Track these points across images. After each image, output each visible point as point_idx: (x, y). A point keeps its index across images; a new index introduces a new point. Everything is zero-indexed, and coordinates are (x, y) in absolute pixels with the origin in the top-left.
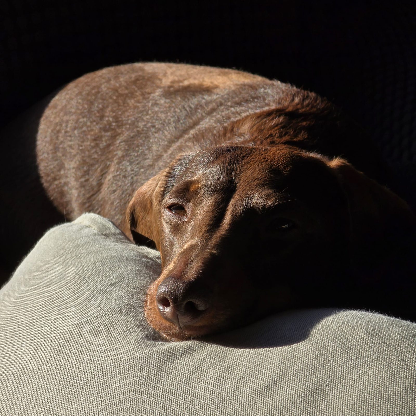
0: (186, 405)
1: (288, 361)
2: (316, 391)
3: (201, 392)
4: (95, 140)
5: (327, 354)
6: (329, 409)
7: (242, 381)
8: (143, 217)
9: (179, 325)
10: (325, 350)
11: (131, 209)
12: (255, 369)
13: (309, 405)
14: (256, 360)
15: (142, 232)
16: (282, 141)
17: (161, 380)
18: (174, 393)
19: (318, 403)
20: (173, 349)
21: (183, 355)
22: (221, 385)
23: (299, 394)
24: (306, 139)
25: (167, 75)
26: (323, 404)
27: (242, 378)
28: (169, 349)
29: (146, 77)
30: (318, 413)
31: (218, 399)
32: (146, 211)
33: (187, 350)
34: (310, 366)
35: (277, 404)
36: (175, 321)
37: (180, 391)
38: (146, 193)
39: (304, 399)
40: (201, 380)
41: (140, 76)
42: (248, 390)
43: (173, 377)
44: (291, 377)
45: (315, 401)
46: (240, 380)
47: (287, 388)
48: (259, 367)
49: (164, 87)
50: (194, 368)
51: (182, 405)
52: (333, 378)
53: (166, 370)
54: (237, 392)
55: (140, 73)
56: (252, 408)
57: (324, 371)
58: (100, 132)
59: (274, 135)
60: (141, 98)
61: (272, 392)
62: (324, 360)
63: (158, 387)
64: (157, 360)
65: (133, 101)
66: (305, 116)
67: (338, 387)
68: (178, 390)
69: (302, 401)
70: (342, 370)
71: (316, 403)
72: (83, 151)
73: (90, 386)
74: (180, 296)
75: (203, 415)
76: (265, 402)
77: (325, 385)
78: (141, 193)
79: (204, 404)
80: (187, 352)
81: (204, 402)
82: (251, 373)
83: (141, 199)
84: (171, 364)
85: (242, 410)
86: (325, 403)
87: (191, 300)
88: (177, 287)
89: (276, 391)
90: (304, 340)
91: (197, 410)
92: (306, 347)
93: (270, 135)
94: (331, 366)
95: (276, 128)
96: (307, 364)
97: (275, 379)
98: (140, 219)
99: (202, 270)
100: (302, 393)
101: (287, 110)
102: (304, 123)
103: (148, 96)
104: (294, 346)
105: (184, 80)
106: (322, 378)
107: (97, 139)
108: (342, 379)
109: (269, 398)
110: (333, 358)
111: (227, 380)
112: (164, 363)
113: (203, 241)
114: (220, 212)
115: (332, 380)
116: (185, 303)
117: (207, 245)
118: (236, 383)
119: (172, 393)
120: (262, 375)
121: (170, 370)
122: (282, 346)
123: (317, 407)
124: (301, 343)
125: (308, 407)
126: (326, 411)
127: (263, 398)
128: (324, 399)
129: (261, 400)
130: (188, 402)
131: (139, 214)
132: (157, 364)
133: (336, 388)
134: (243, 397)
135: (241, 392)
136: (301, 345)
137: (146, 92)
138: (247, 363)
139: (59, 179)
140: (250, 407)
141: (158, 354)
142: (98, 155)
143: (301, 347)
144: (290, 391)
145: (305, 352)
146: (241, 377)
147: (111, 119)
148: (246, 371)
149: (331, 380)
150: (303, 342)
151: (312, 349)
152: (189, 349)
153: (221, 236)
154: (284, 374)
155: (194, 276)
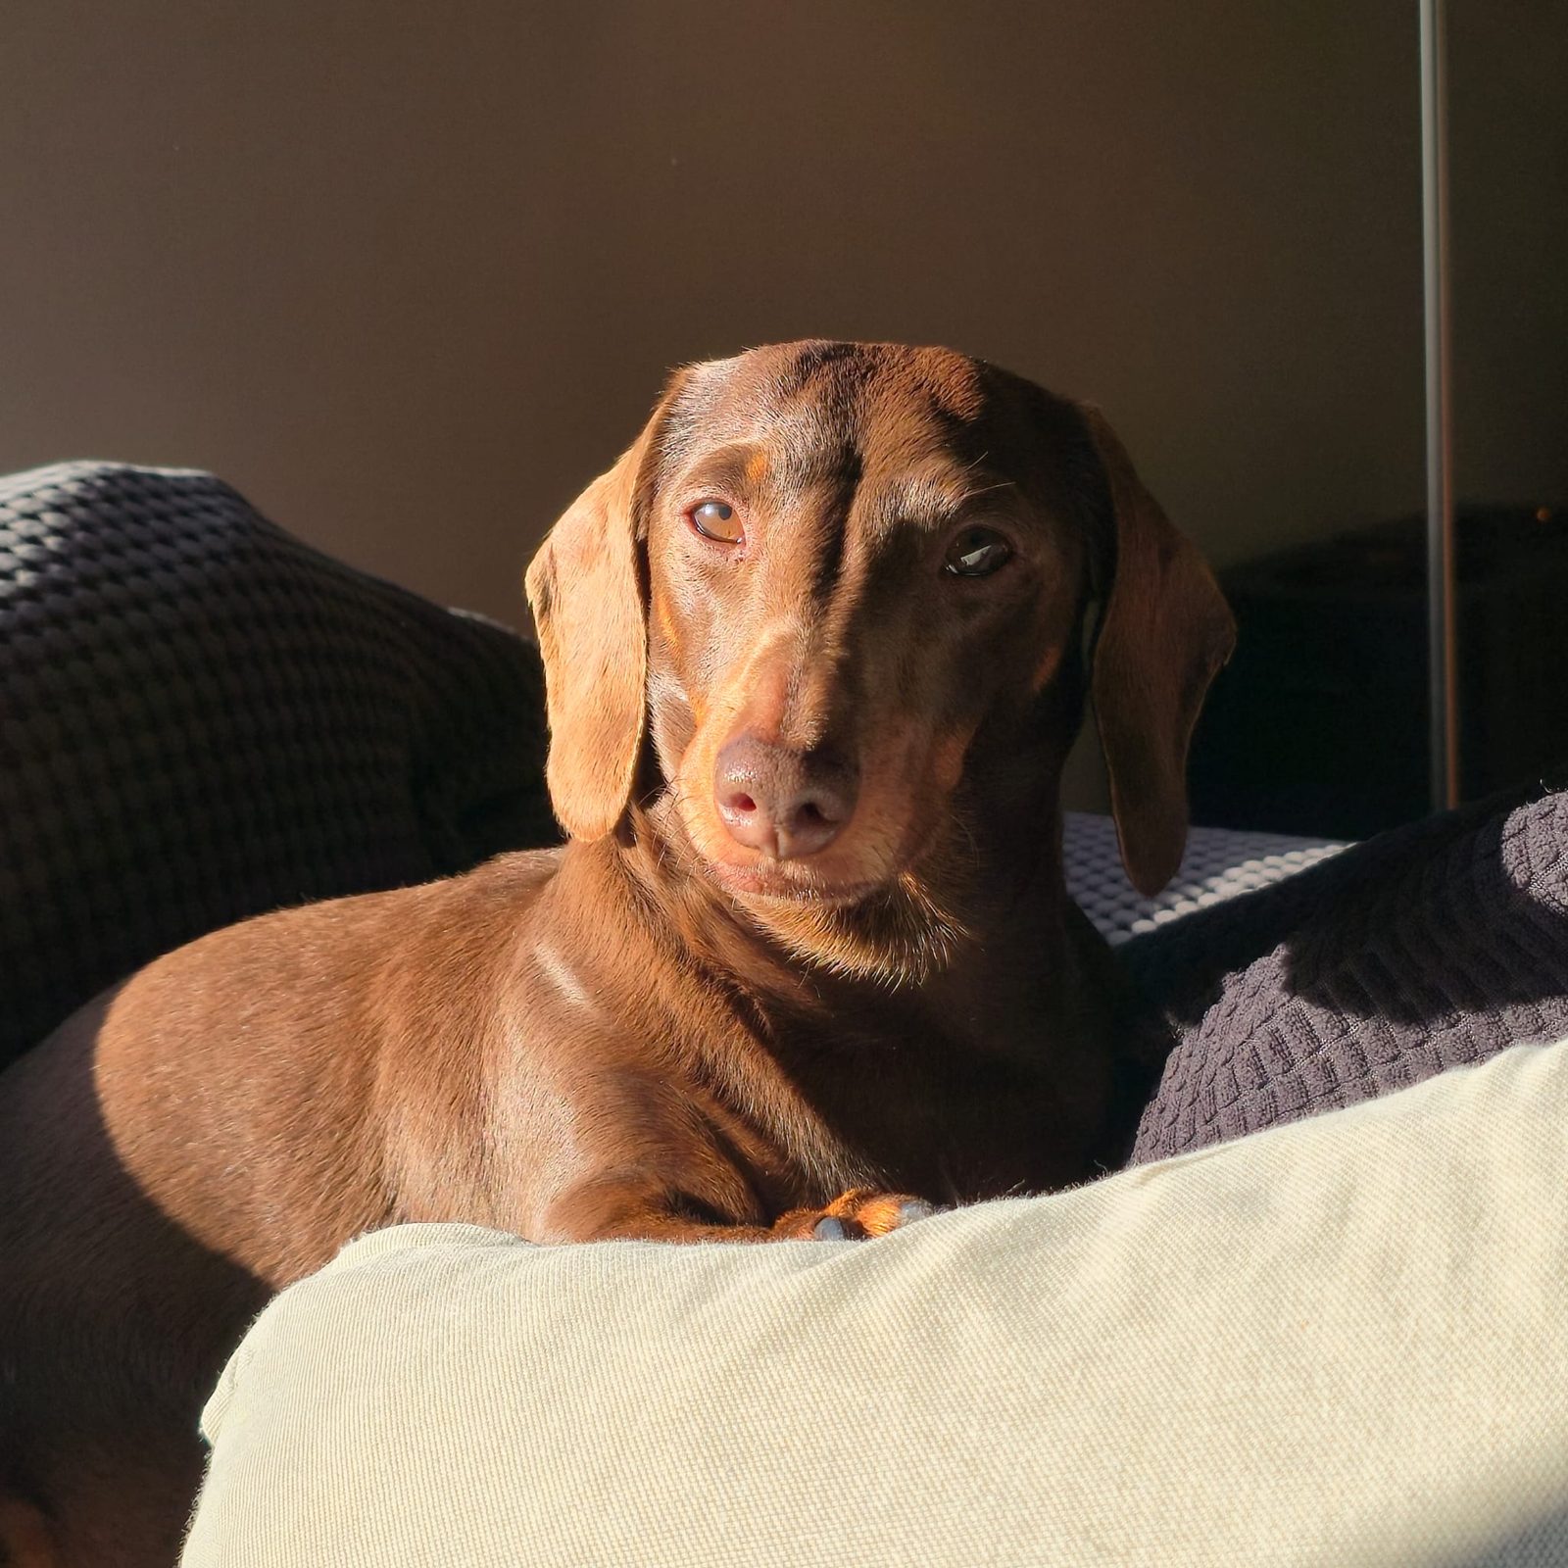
113: (809, 623)
117: (822, 635)
155: (812, 733)
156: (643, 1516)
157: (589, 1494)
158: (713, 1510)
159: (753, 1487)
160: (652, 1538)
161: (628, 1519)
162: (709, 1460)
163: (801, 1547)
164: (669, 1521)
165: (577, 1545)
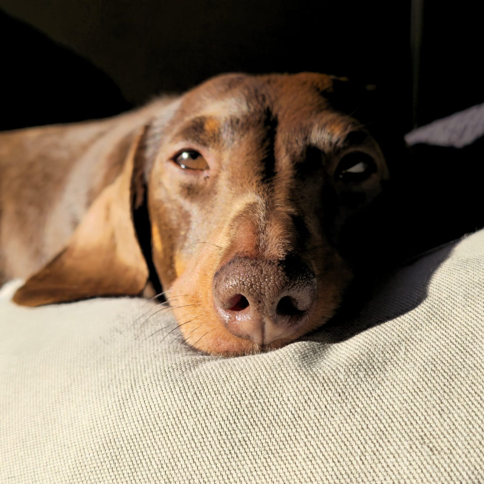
113: (264, 196)
156: (145, 421)
157: (115, 409)
158: (185, 418)
159: (208, 404)
160: (150, 434)
161: (136, 423)
162: (182, 389)
163: (240, 441)
164: (160, 425)
165: (107, 438)
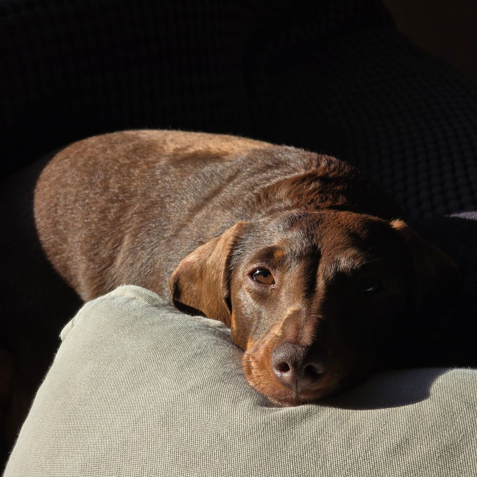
0: (318, 467)
1: (415, 419)
2: (451, 446)
3: (331, 454)
4: (102, 212)
5: (453, 411)
6: (468, 463)
7: (372, 441)
8: (188, 287)
9: (297, 390)
10: (450, 407)
11: (175, 279)
12: (382, 429)
13: (447, 460)
14: (381, 420)
15: (186, 302)
16: (326, 206)
17: (286, 445)
18: (302, 457)
19: (455, 458)
20: (292, 414)
21: (303, 419)
22: (351, 446)
23: (434, 450)
24: (346, 203)
25: (167, 142)
26: (461, 458)
27: (372, 439)
28: (287, 414)
29: (146, 146)
30: (457, 467)
31: (351, 460)
32: (193, 281)
33: (306, 414)
34: (438, 423)
35: (413, 461)
36: (294, 386)
37: (308, 454)
38: (194, 263)
39: (441, 456)
40: (328, 443)
41: (138, 145)
42: (380, 449)
43: (298, 441)
44: (422, 434)
45: (452, 456)
46: (369, 440)
47: (421, 446)
48: (386, 426)
49: (169, 156)
50: (318, 431)
51: (314, 467)
52: (464, 433)
53: (289, 435)
54: (369, 452)
55: (137, 142)
56: (389, 466)
57: (454, 427)
58: (107, 204)
59: (315, 200)
60: (145, 167)
61: (406, 450)
62: (451, 417)
63: (284, 452)
64: (278, 425)
65: (137, 171)
66: (336, 180)
67: (472, 442)
68: (306, 454)
69: (439, 457)
70: (472, 425)
71: (454, 458)
72: (88, 224)
73: (209, 454)
74: (300, 360)
75: (338, 476)
76: (400, 460)
77: (458, 441)
78: (188, 263)
79: (337, 465)
80: (306, 416)
81: (336, 463)
82: (379, 433)
83: (188, 269)
84: (293, 429)
85: (379, 469)
86: (462, 456)
87: (311, 364)
88: (297, 352)
89: (409, 448)
90: (426, 398)
91: (331, 472)
92: (429, 405)
93: (311, 201)
94: (460, 422)
95: (315, 193)
96: (435, 422)
97: (406, 437)
98: (184, 289)
99: (315, 334)
100: (437, 449)
101: (319, 175)
102: (339, 188)
103: (153, 165)
104: (417, 404)
105: (188, 147)
106: (454, 434)
107: (104, 211)
108: (474, 434)
109: (404, 456)
110: (460, 414)
111: (356, 441)
112: (286, 428)
113: (305, 306)
114: (311, 278)
115: (465, 435)
116: (305, 367)
117: (311, 310)
118: (366, 444)
119: (301, 457)
120: (392, 434)
121: (293, 434)
122: (404, 406)
123: (455, 461)
124: (423, 401)
125: (446, 462)
126: (465, 464)
127: (398, 456)
128: (460, 454)
129: (397, 458)
130: (319, 464)
131: (185, 284)
132: (278, 429)
133: (470, 443)
134: (377, 456)
135: (374, 451)
136: (424, 403)
137: (149, 161)
138: (373, 424)
139: (61, 253)
140: (386, 465)
141: (277, 419)
142: (108, 228)
143: (425, 406)
144: (424, 447)
145: (430, 410)
146: (370, 438)
147: (117, 191)
148: (373, 432)
149: (463, 435)
150: (425, 400)
151: (436, 406)
152: (307, 413)
153: (320, 301)
154: (414, 432)
155: (310, 340)
